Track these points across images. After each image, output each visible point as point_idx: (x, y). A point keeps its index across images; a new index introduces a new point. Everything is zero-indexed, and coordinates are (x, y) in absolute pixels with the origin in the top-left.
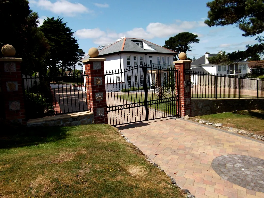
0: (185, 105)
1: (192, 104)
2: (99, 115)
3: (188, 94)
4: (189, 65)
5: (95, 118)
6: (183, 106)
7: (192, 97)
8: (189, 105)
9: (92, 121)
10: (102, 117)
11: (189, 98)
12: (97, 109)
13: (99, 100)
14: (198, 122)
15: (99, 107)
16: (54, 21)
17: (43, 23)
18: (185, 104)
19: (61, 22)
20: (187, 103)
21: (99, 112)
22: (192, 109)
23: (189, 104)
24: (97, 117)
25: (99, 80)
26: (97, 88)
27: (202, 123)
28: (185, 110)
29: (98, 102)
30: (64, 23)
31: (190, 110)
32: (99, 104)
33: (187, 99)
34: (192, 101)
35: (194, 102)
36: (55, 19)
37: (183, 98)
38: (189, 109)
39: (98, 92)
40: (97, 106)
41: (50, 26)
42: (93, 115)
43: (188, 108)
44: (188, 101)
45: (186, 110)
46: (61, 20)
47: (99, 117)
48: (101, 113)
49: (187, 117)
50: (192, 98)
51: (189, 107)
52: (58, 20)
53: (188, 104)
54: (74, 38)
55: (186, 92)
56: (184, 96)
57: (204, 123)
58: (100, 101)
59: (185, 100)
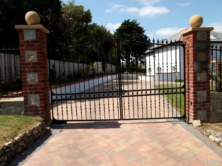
0: (194, 103)
1: (212, 101)
2: (32, 104)
3: (202, 84)
4: (206, 35)
5: (26, 108)
6: (191, 104)
7: (211, 89)
8: (204, 102)
9: (22, 111)
10: (36, 107)
11: (206, 91)
12: (29, 95)
13: (32, 83)
14: (208, 136)
15: (32, 93)
16: (130, 22)
17: (121, 25)
18: (194, 100)
19: (135, 22)
20: (200, 99)
21: (32, 99)
22: (211, 109)
23: (204, 100)
24: (28, 106)
25: (32, 55)
26: (29, 66)
27: (215, 141)
28: (196, 110)
29: (31, 85)
30: (138, 23)
31: (206, 111)
32: (33, 89)
33: (199, 92)
34: (211, 97)
35: (218, 98)
36: (130, 21)
37: (192, 90)
38: (204, 109)
39: (31, 72)
40: (28, 91)
41: (126, 26)
42: (24, 103)
43: (202, 107)
44: (203, 96)
45: (198, 111)
46: (135, 21)
47: (32, 107)
48: (35, 102)
49: (197, 123)
50: (212, 91)
51: (204, 105)
52: (133, 21)
53: (202, 100)
54: (146, 35)
55: (198, 81)
56: (194, 87)
57: (218, 142)
58: (34, 85)
59: (194, 93)
